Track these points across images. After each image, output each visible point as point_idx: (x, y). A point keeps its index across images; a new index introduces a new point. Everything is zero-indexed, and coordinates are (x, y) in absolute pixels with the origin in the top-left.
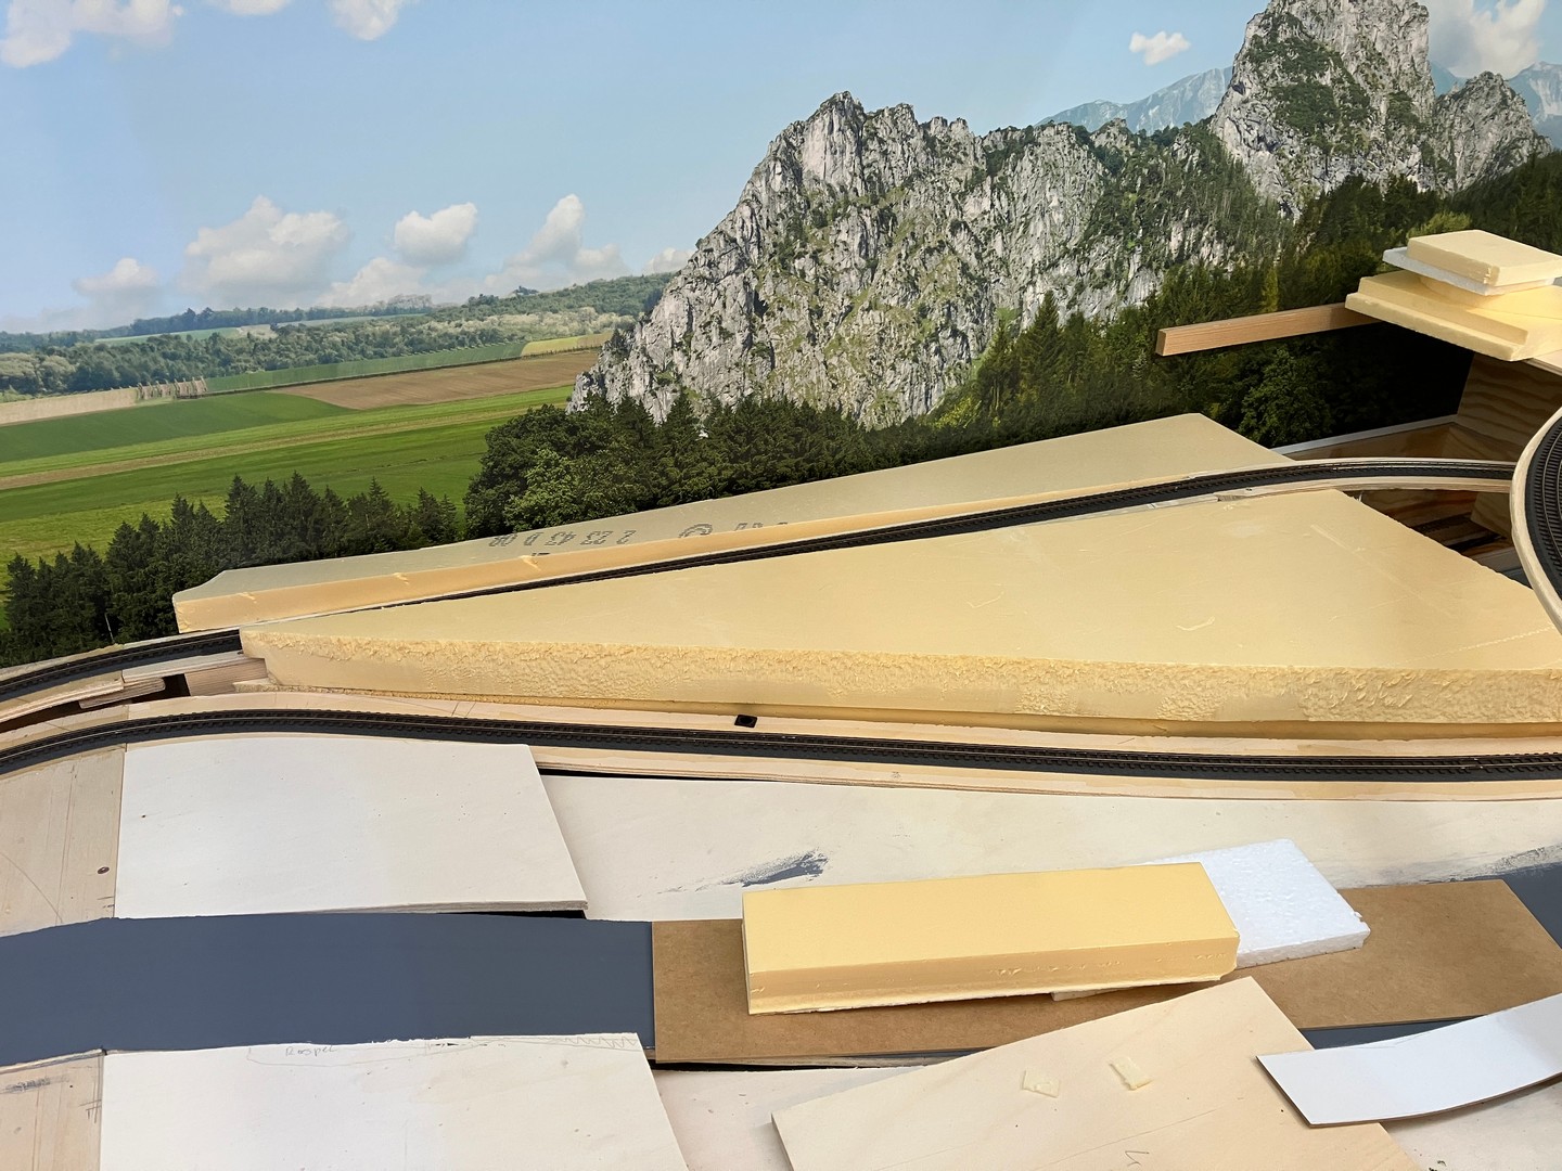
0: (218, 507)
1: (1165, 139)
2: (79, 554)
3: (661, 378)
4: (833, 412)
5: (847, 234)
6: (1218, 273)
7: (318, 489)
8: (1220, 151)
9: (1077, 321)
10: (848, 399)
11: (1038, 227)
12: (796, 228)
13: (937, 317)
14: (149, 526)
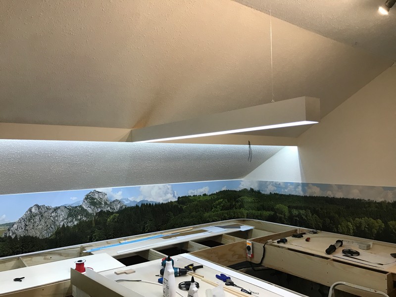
1: (76, 207)
3: (13, 233)
4: (36, 237)
5: (37, 218)
6: (86, 221)
8: (83, 208)
9: (68, 226)
10: (38, 236)
11: (61, 216)
12: (31, 217)
13: (49, 226)
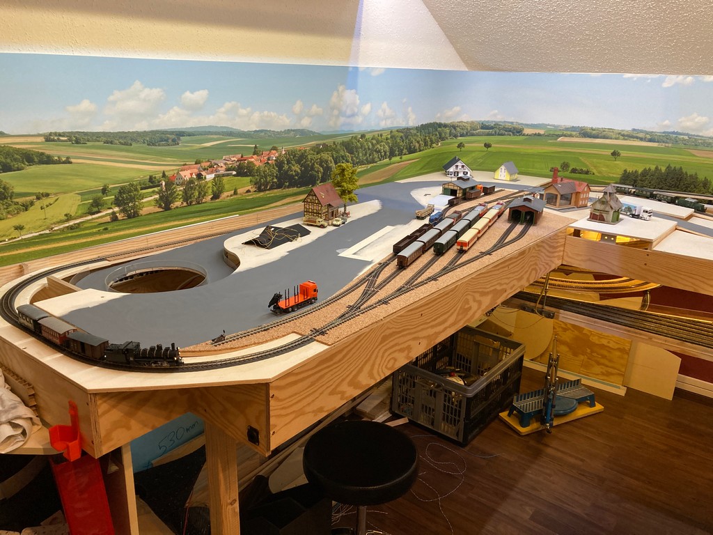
0: (663, 169)
2: (636, 172)
7: (684, 171)
14: (650, 169)
